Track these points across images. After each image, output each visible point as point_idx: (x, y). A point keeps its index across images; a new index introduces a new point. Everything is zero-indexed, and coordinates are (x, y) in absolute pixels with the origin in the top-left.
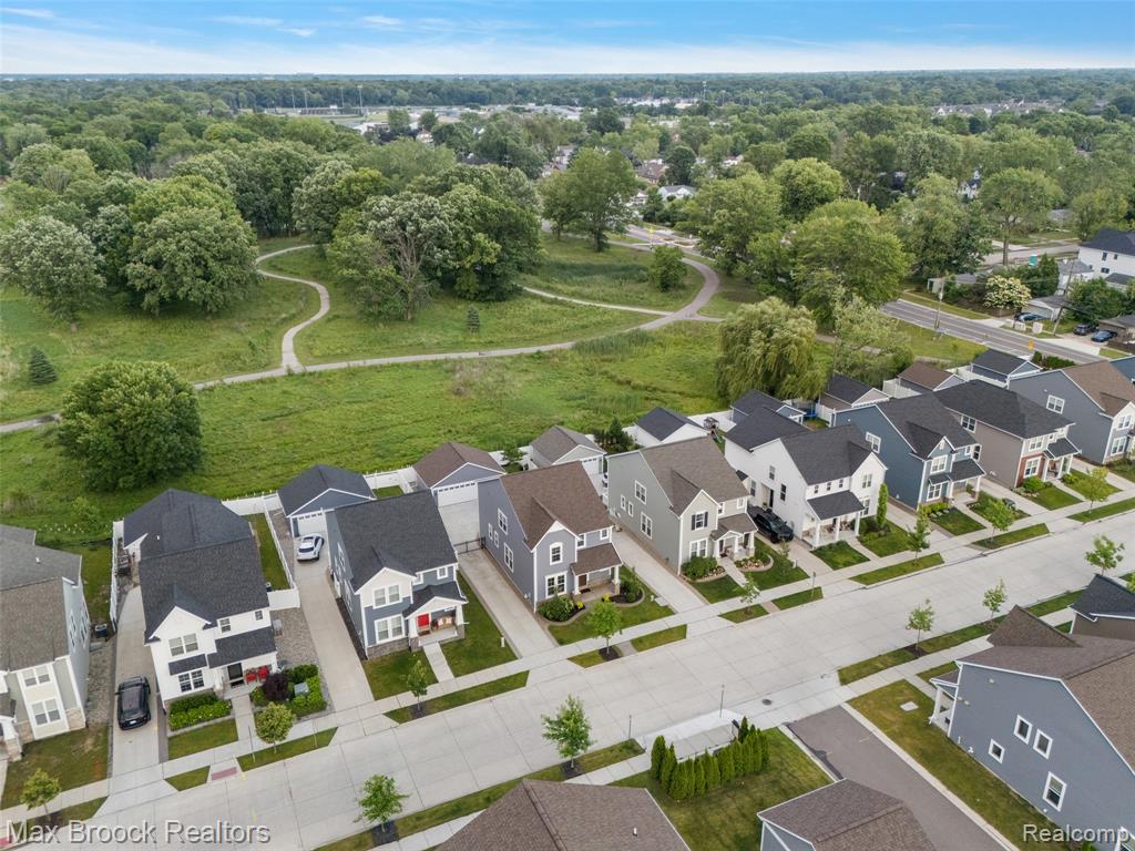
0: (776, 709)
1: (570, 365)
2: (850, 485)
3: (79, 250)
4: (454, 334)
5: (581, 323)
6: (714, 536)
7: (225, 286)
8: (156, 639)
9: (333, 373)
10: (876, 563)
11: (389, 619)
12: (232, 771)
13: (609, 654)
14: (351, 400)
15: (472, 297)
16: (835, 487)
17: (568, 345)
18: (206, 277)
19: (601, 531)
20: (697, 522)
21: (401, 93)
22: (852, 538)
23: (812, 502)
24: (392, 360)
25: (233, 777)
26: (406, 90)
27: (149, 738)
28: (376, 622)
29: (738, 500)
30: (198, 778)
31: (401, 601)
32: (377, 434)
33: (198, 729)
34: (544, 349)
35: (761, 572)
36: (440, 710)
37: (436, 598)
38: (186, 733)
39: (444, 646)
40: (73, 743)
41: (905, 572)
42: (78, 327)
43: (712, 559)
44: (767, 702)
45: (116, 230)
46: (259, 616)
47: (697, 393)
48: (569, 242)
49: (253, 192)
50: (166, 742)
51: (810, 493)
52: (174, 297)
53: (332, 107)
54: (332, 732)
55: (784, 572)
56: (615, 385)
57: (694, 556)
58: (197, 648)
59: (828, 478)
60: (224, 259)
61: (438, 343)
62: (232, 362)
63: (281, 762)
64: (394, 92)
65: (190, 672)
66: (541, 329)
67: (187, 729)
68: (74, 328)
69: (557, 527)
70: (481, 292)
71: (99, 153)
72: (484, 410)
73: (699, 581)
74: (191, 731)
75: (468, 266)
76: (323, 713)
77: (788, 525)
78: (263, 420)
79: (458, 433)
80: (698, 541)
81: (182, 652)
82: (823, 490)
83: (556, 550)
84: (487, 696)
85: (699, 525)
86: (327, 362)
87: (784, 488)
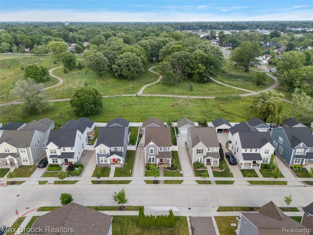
0: (190, 212)
1: (211, 103)
2: (260, 152)
3: (103, 61)
4: (185, 91)
5: (223, 92)
6: (204, 157)
7: (133, 72)
8: (47, 148)
9: (147, 97)
10: (261, 178)
11: (103, 158)
12: (51, 184)
13: (156, 182)
14: (146, 104)
15: (196, 81)
16: (254, 151)
17: (213, 97)
18: (129, 70)
19: (168, 147)
20: (199, 152)
21: (221, 26)
22: (257, 169)
23: (243, 154)
24: (162, 95)
25: (51, 185)
26: (222, 26)
27: (43, 171)
28: (100, 157)
29: (216, 148)
30: (44, 183)
31: (106, 154)
32: (146, 113)
33: (52, 172)
34: (205, 97)
35: (218, 172)
36: (104, 184)
37: (114, 155)
38: (49, 172)
39: (116, 168)
40: (29, 168)
41: (269, 184)
42: (102, 79)
43: (203, 164)
44: (190, 209)
45: (114, 57)
46: (72, 149)
47: (243, 116)
48: (238, 69)
49: (155, 50)
50: (45, 173)
51: (243, 151)
52: (121, 74)
53: (200, 30)
54: (77, 181)
55: (227, 173)
56: (219, 111)
57: (198, 161)
58: (56, 153)
59: (251, 147)
60: (134, 66)
61: (178, 93)
62: (127, 91)
63: (62, 185)
64: (219, 26)
65: (55, 158)
66: (210, 92)
67: (50, 171)
68: (101, 79)
69: (152, 143)
70: (199, 80)
71: (128, 40)
72: (176, 111)
73: (197, 169)
74: (51, 172)
75: (196, 72)
76: (79, 176)
77: (237, 160)
78: (123, 106)
79: (165, 116)
80: (199, 158)
81: (53, 153)
82: (248, 151)
83: (152, 150)
84: (117, 184)
85: (200, 153)
86: (148, 94)
87: (238, 148)
